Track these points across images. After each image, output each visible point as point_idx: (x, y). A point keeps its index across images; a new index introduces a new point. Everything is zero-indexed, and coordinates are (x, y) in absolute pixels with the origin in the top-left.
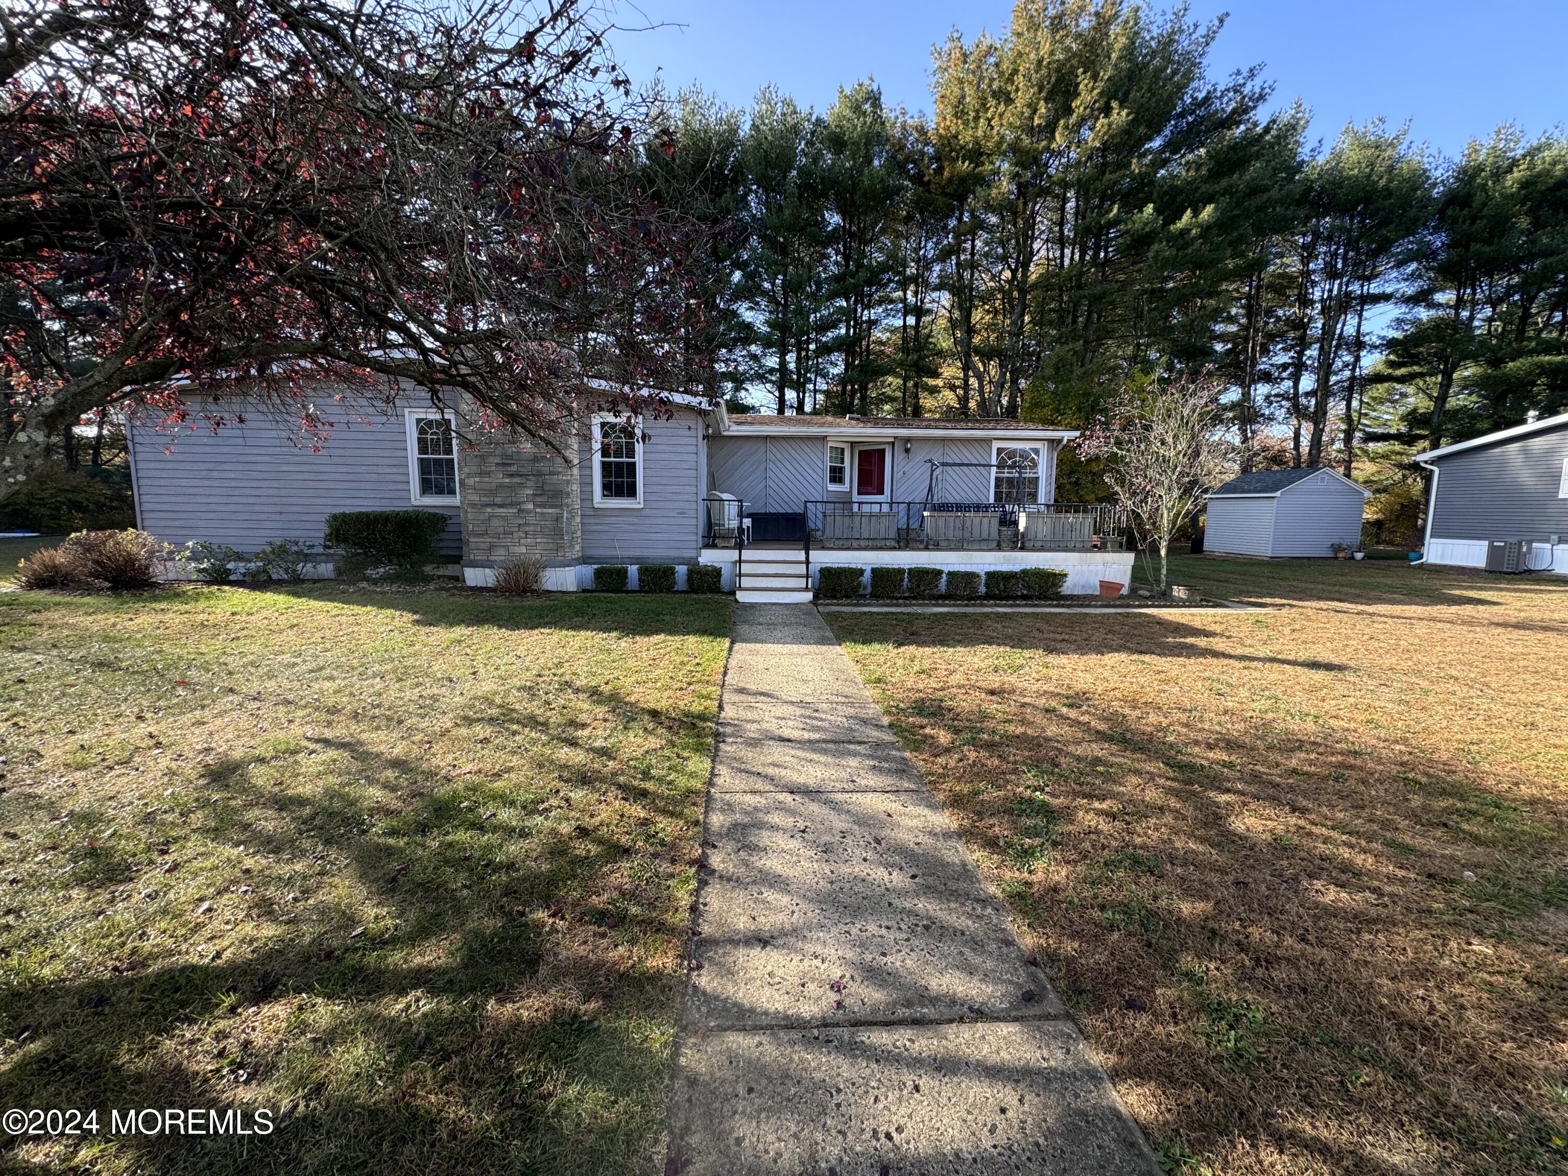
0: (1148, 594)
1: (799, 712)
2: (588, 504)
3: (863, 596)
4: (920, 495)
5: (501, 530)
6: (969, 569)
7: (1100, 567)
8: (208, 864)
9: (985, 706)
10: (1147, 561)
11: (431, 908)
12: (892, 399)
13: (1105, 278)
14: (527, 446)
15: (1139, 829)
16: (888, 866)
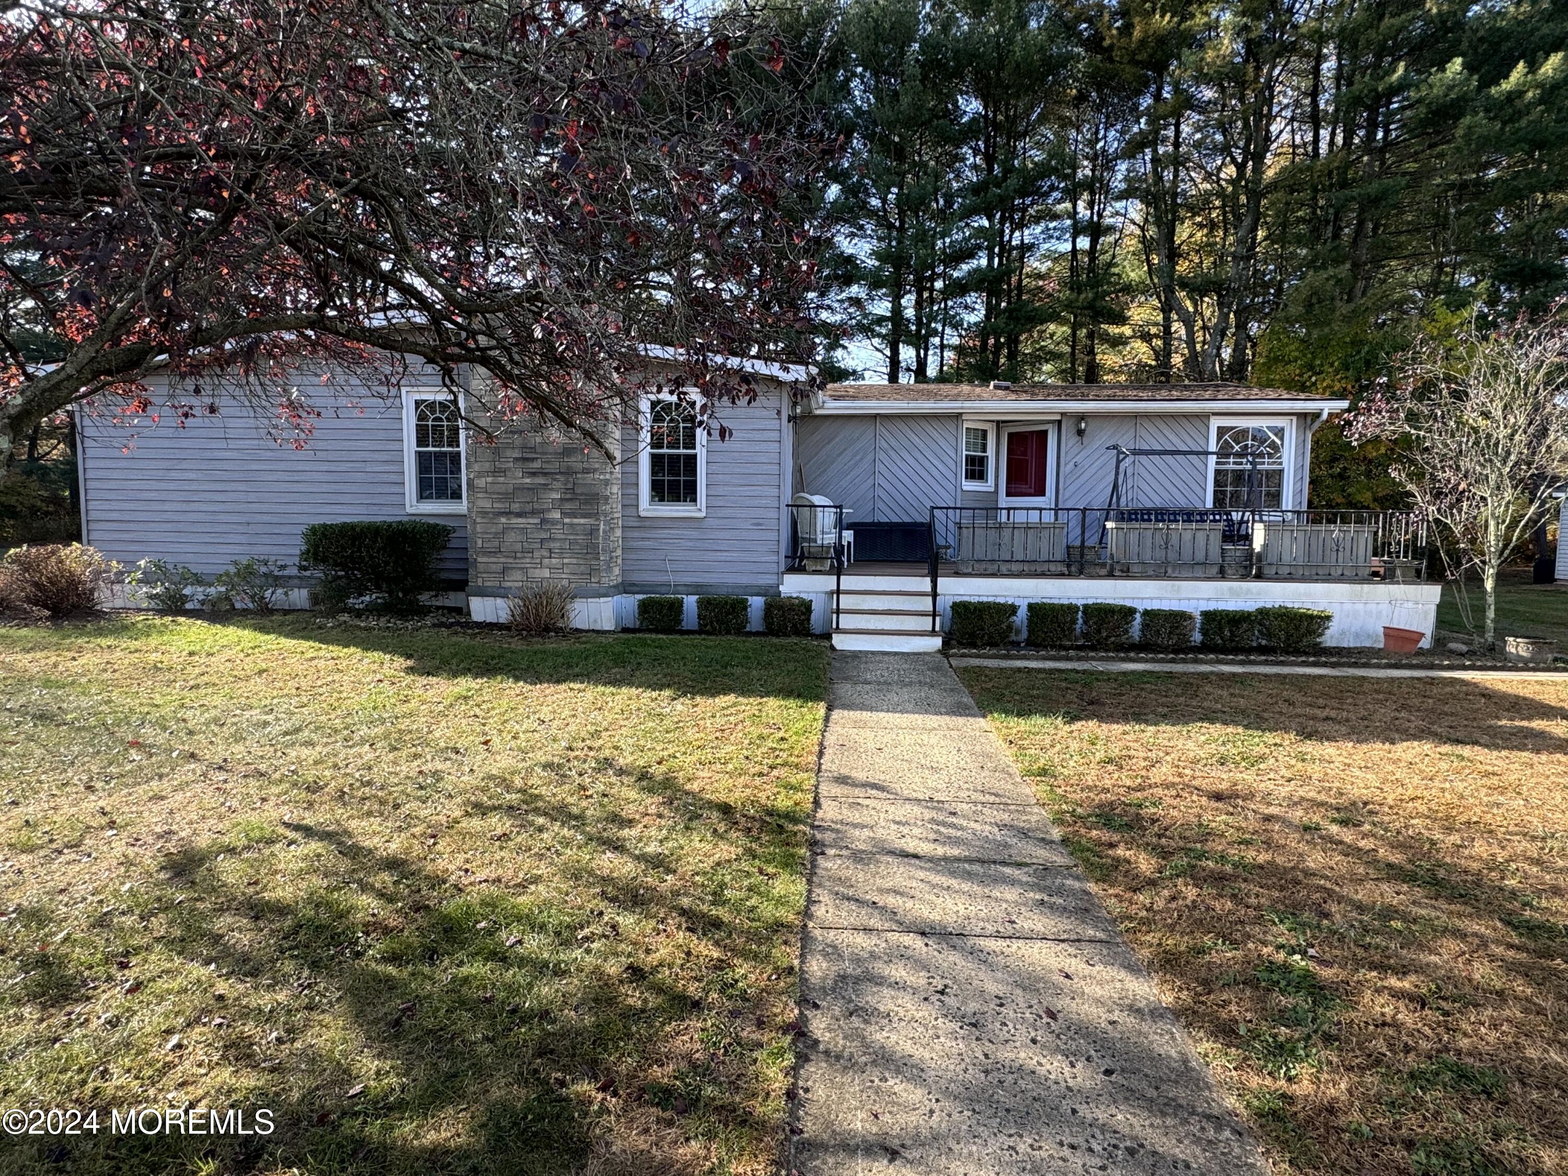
0: (1464, 648)
1: (928, 815)
2: (631, 511)
3: (1016, 644)
4: (1100, 497)
5: (518, 547)
6: (1175, 606)
7: (1385, 607)
8: (175, 985)
9: (1207, 817)
10: (1463, 597)
11: (445, 1065)
12: (1054, 356)
13: (1385, 170)
14: (555, 434)
15: (1464, 1026)
16: (1071, 1056)
